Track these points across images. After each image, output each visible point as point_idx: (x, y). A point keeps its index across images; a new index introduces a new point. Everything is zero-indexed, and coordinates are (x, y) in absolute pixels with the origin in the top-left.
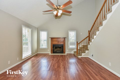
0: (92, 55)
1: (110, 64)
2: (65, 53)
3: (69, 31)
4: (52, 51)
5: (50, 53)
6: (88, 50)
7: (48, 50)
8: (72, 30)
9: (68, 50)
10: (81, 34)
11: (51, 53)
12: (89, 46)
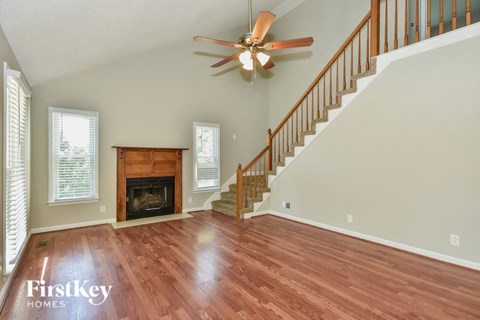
0: (288, 206)
1: (350, 218)
2: (180, 212)
3: (195, 124)
4: (124, 211)
5: (113, 220)
6: (269, 191)
7: (103, 209)
8: (208, 120)
9: (190, 200)
10: (234, 137)
11: (119, 220)
12: (271, 178)
